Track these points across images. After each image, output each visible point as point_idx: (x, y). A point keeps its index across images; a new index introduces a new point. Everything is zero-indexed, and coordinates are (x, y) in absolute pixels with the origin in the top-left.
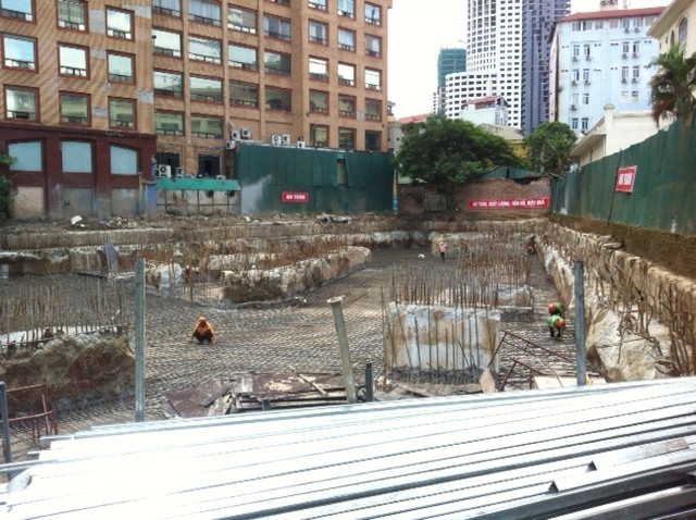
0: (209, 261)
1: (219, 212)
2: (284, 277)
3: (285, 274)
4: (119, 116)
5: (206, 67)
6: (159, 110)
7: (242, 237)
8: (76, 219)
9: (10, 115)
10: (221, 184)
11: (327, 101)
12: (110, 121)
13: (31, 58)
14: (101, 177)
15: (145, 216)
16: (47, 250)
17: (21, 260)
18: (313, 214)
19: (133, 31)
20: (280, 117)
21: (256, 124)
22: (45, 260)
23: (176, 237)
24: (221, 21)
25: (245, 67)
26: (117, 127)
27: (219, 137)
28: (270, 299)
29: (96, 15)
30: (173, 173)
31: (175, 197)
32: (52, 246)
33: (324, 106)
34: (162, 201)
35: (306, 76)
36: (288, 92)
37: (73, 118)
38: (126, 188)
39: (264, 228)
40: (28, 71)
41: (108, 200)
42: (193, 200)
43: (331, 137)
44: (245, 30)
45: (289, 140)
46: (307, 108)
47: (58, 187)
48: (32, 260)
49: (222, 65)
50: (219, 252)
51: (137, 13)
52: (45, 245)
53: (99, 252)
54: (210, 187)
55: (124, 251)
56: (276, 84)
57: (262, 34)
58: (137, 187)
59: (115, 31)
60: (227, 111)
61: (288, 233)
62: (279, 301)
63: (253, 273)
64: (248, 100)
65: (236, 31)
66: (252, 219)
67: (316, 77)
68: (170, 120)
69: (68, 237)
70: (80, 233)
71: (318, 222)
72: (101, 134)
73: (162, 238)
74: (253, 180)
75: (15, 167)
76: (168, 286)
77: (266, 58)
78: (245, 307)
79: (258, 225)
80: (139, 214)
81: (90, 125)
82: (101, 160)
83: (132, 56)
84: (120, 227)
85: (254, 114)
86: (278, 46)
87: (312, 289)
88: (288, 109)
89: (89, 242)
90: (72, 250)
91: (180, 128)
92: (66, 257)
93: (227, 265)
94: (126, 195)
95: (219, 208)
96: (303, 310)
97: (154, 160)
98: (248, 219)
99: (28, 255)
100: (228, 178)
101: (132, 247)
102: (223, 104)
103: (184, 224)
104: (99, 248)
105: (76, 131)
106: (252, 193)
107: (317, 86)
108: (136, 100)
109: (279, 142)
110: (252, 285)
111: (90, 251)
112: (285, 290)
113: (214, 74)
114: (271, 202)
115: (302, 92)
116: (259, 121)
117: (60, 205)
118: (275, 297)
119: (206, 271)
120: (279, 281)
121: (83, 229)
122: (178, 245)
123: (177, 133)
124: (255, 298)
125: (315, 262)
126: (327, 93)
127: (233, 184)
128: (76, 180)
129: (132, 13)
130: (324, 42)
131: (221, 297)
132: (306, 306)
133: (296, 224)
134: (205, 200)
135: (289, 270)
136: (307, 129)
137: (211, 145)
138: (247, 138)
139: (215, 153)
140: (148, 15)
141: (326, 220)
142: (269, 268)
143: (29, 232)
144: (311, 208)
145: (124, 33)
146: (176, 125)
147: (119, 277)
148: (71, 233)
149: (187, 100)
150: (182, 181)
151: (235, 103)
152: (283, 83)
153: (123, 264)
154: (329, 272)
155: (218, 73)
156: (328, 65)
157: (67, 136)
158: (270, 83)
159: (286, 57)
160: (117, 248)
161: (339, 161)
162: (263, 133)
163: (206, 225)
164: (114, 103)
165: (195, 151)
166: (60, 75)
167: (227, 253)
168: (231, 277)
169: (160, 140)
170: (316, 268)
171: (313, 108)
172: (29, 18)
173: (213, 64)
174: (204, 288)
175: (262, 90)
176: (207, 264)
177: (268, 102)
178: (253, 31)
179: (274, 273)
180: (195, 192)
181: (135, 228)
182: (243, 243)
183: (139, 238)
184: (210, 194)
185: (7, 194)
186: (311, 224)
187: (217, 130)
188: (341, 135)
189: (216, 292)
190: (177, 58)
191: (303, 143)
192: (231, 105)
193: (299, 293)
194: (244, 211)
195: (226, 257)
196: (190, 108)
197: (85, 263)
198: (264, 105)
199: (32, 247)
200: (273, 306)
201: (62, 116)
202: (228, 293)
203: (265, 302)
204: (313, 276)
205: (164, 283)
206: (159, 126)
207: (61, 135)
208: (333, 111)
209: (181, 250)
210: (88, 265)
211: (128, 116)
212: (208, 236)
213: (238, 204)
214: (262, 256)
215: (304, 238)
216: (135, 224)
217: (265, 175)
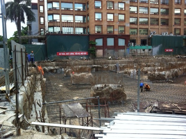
0: (143, 69)
1: (146, 55)
2: (166, 74)
3: (166, 73)
4: (120, 31)
5: (144, 15)
6: (131, 28)
7: (153, 62)
8: (110, 57)
9: (96, 32)
10: (147, 47)
11: (180, 21)
12: (119, 32)
13: (101, 18)
14: (116, 46)
15: (126, 56)
16: (103, 65)
17: (98, 67)
18: (175, 55)
19: (125, 8)
20: (165, 27)
21: (158, 29)
22: (103, 67)
23: (134, 62)
24: (148, 2)
25: (155, 14)
26: (121, 33)
27: (147, 34)
28: (161, 80)
29: (116, 5)
30: (134, 45)
31: (134, 51)
32: (105, 64)
33: (179, 23)
34: (131, 52)
35: (174, 14)
36: (168, 20)
37: (110, 32)
38: (122, 49)
39: (159, 59)
40: (100, 21)
41: (117, 53)
42: (139, 52)
43: (181, 32)
44: (155, 3)
45: (167, 34)
46: (173, 24)
47: (106, 49)
48: (100, 67)
49: (148, 14)
50: (146, 66)
51: (126, 3)
52: (103, 64)
53: (115, 66)
54: (144, 48)
55: (121, 66)
56: (164, 18)
57: (160, 4)
58: (125, 49)
59: (120, 8)
60: (149, 27)
61: (167, 61)
62: (164, 81)
63: (156, 72)
64: (156, 23)
65: (152, 4)
66: (156, 57)
67: (177, 14)
68: (133, 31)
69: (108, 62)
70: (111, 61)
71: (176, 58)
72: (116, 36)
73: (131, 62)
74: (156, 46)
75: (97, 45)
76: (132, 75)
77: (161, 10)
78: (154, 82)
79: (157, 59)
80: (125, 56)
81: (114, 33)
82: (116, 42)
83: (124, 14)
84: (120, 59)
85: (157, 27)
86: (165, 7)
87: (175, 78)
88: (167, 25)
89: (113, 63)
90: (109, 65)
91: (136, 32)
92: (107, 67)
93: (149, 70)
94: (122, 51)
95: (146, 54)
96: (172, 84)
97: (129, 42)
98: (154, 57)
99: (99, 66)
100: (149, 45)
101: (123, 65)
102: (148, 25)
103: (136, 58)
104: (115, 65)
105: (111, 35)
106: (156, 50)
107: (177, 17)
108: (125, 26)
109: (165, 34)
110: (156, 76)
111: (113, 65)
112: (166, 78)
113: (146, 17)
114: (162, 52)
115: (172, 19)
116: (159, 29)
117: (106, 54)
118: (163, 80)
119: (143, 72)
120: (165, 75)
121: (111, 60)
122: (135, 64)
123: (135, 34)
124: (157, 80)
125: (176, 70)
126: (180, 19)
127: (150, 47)
128: (110, 48)
129: (124, 3)
130: (180, 3)
131: (147, 79)
133: (169, 59)
134: (142, 52)
135: (167, 72)
136: (173, 30)
137: (144, 36)
138: (155, 34)
139: (146, 39)
140: (129, 3)
141: (179, 57)
142: (161, 71)
143: (99, 60)
144: (174, 54)
145: (123, 8)
146: (135, 32)
147: (120, 72)
148: (109, 61)
149: (138, 24)
150: (136, 46)
151: (152, 24)
152: (166, 17)
153: (121, 69)
154: (180, 73)
155: (147, 16)
156: (181, 11)
157: (109, 37)
158: (162, 18)
159: (167, 10)
160: (119, 65)
161: (184, 39)
162: (160, 32)
163: (142, 59)
164: (119, 27)
165: (140, 39)
166: (107, 21)
167: (149, 67)
168: (150, 73)
169: (131, 36)
170: (176, 72)
171: (175, 24)
172: (101, 8)
173: (146, 14)
174: (142, 76)
175: (160, 20)
177: (161, 23)
178: (157, 3)
179: (163, 73)
180: (139, 49)
181: (124, 60)
182: (153, 64)
183: (125, 62)
184: (144, 50)
185: (95, 51)
186: (174, 58)
187: (146, 32)
188: (184, 31)
189: (146, 77)
190: (136, 13)
191: (172, 34)
192: (150, 25)
193: (170, 79)
194: (153, 55)
195: (148, 68)
196: (139, 27)
197: (112, 68)
198: (160, 24)
199: (100, 64)
200: (162, 82)
201: (107, 32)
202: (149, 78)
203: (160, 81)
204: (175, 74)
205: (132, 74)
206: (130, 32)
207: (107, 37)
208: (182, 24)
209: (136, 65)
210: (113, 69)
211: (123, 30)
212: (143, 62)
213: (152, 53)
214: (159, 68)
215: (171, 63)
216: (124, 59)
217: (160, 44)
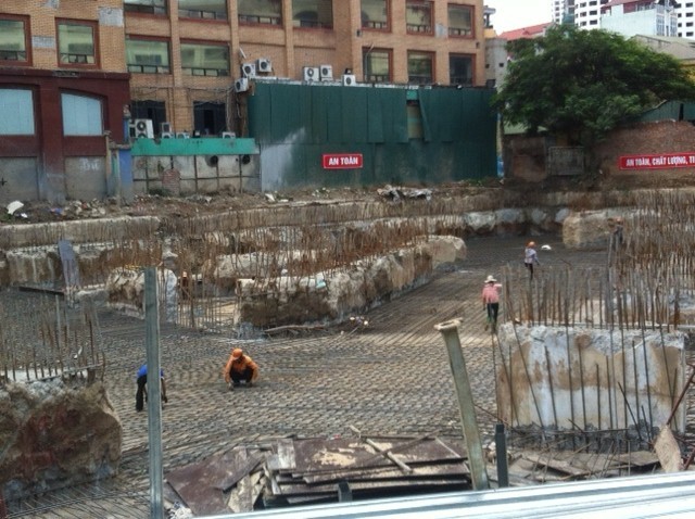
0: (215, 264)
1: (227, 188)
2: (332, 287)
3: (333, 281)
4: (71, 47)
6: (133, 37)
7: (264, 225)
8: (14, 206)
10: (230, 146)
11: (388, 11)
12: (59, 54)
14: (49, 140)
15: (117, 198)
18: (371, 186)
20: (315, 38)
21: (281, 49)
23: (164, 229)
26: (73, 64)
27: (224, 73)
28: (311, 321)
30: (157, 131)
31: (160, 168)
33: (384, 18)
34: (142, 175)
38: (87, 156)
39: (297, 210)
41: (61, 176)
42: (187, 172)
43: (396, 66)
45: (330, 73)
46: (357, 22)
50: (231, 250)
53: (51, 255)
54: (213, 152)
55: (88, 253)
58: (103, 155)
60: (235, 34)
61: (334, 219)
62: (326, 323)
63: (284, 281)
64: (267, 14)
66: (278, 197)
68: (148, 51)
69: (4, 234)
70: (21, 227)
71: (380, 198)
72: (46, 75)
73: (143, 231)
74: (277, 137)
78: (274, 335)
79: (288, 207)
80: (107, 196)
81: (30, 63)
82: (47, 115)
84: (81, 217)
85: (276, 36)
87: (376, 304)
88: (328, 26)
89: (34, 241)
90: (10, 253)
91: (165, 61)
93: (243, 270)
94: (87, 166)
95: (228, 182)
96: (363, 338)
97: (127, 113)
98: (271, 197)
100: (239, 135)
101: (100, 247)
102: (228, 23)
103: (175, 208)
104: (51, 249)
105: (11, 72)
106: (276, 158)
108: (96, 22)
109: (316, 77)
110: (284, 300)
111: (36, 254)
112: (335, 306)
114: (306, 169)
116: (284, 46)
118: (320, 319)
119: (213, 281)
120: (325, 293)
121: (25, 221)
122: (168, 241)
123: (160, 70)
124: (290, 321)
125: (380, 261)
127: (246, 145)
128: (12, 147)
131: (236, 320)
132: (367, 331)
133: (346, 204)
134: (205, 170)
135: (339, 275)
136: (358, 56)
137: (210, 86)
138: (266, 74)
139: (220, 98)
141: (391, 196)
142: (309, 273)
144: (368, 178)
146: (158, 58)
147: (82, 292)
148: (8, 227)
149: (174, 16)
150: (170, 142)
151: (247, 20)
153: (88, 272)
154: (401, 276)
160: (77, 248)
161: (409, 102)
162: (291, 64)
163: (208, 209)
164: (63, 27)
165: (188, 97)
167: (243, 250)
168: (252, 289)
169: (135, 83)
170: (381, 271)
171: (366, 22)
174: (210, 305)
176: (212, 269)
177: (296, 16)
179: (317, 280)
180: (190, 159)
181: (103, 217)
182: (265, 236)
183: (108, 233)
184: (213, 161)
186: (369, 203)
187: (221, 63)
188: (411, 63)
189: (230, 311)
191: (353, 78)
192: (241, 24)
193: (355, 311)
194: (265, 185)
195: (241, 257)
197: (29, 272)
198: (290, 21)
200: (317, 333)
202: (248, 313)
203: (305, 326)
204: (377, 284)
206: (132, 60)
208: (398, 26)
209: (172, 247)
210: (35, 277)
211: (85, 46)
212: (211, 226)
213: (256, 175)
214: (297, 254)
215: (358, 224)
216: (103, 211)
217: (294, 128)
